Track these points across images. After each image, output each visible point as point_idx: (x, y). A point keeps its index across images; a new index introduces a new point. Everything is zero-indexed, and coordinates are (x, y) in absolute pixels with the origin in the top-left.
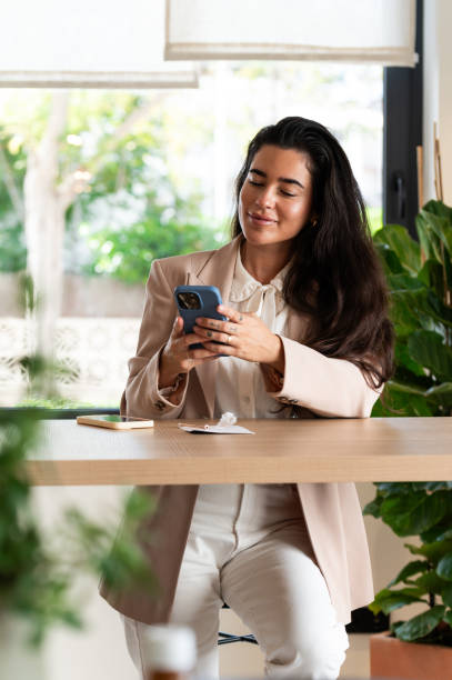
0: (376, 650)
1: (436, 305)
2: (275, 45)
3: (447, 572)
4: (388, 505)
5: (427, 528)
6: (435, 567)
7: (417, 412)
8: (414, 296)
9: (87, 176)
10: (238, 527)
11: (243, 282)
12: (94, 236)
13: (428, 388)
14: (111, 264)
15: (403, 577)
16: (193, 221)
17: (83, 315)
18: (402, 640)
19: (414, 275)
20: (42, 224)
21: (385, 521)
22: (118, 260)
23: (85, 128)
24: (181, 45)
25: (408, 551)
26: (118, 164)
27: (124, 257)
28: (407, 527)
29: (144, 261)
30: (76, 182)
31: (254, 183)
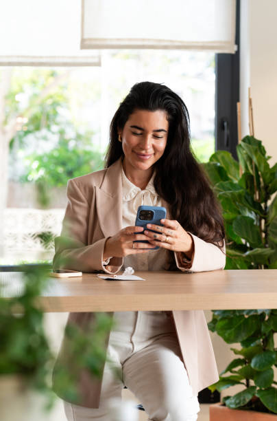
0: (213, 414)
1: (250, 200)
2: (149, 40)
3: (258, 365)
4: (219, 324)
5: (245, 338)
6: (250, 362)
7: (238, 266)
8: (236, 195)
9: (26, 120)
10: (134, 339)
12: (27, 157)
13: (245, 251)
14: (37, 174)
15: (229, 369)
16: (88, 148)
17: (18, 207)
18: (229, 408)
19: (236, 182)
21: (219, 334)
22: (42, 172)
23: (22, 91)
24: (90, 39)
25: (232, 352)
26: (42, 113)
27: (46, 171)
28: (232, 337)
29: (58, 173)
30: (17, 124)
31: (135, 134)
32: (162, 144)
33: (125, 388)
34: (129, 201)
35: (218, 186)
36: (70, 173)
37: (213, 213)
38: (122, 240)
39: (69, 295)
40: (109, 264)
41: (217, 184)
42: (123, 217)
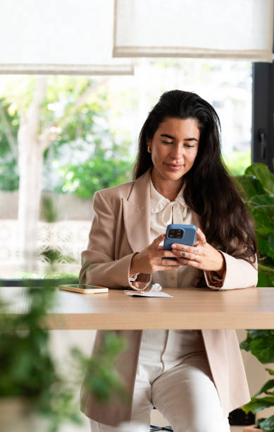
2: (183, 48)
4: (254, 343)
9: (59, 130)
10: (163, 358)
11: (157, 200)
12: (62, 168)
14: (72, 186)
15: (264, 389)
16: (125, 159)
18: (264, 430)
19: (271, 195)
20: (29, 160)
21: (253, 353)
22: (77, 184)
23: (57, 100)
24: (123, 48)
25: (267, 372)
26: (77, 122)
27: (81, 181)
28: (267, 357)
29: (94, 185)
30: (51, 134)
31: (165, 143)
32: (192, 153)
33: (154, 408)
34: (157, 214)
35: (253, 200)
36: (106, 185)
37: (244, 226)
38: (150, 256)
39: (94, 312)
40: (136, 280)
41: (253, 198)
42: (151, 229)
